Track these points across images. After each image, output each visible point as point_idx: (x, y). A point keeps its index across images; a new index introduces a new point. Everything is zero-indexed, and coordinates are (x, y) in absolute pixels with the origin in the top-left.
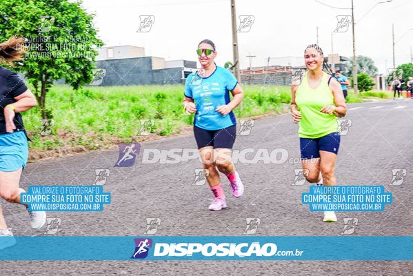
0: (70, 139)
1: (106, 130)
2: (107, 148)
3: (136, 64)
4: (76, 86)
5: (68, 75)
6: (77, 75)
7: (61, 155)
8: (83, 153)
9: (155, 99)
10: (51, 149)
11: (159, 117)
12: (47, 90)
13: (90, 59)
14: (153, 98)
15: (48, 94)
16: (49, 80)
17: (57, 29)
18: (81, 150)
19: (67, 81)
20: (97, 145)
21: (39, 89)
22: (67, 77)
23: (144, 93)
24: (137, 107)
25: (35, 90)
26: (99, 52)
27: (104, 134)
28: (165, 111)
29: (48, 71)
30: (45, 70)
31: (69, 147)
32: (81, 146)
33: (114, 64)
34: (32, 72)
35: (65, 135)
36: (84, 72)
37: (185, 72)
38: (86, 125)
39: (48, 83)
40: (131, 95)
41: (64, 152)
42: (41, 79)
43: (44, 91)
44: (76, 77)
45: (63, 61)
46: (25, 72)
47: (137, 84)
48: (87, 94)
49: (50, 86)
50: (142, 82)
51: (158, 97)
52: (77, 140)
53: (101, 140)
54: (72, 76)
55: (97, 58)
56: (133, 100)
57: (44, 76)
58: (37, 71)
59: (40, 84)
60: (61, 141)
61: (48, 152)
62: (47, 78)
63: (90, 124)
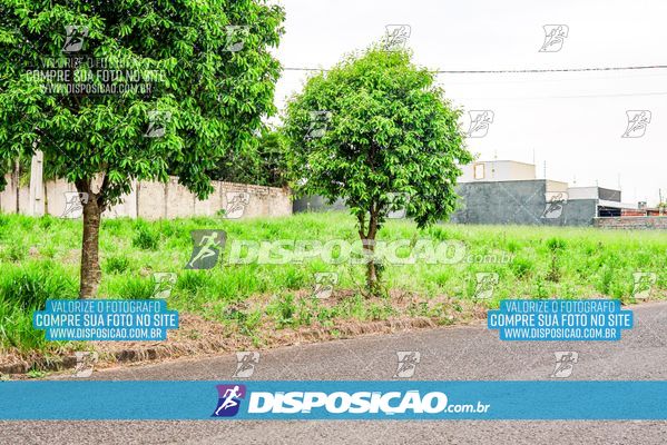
0: (408, 304)
1: (465, 294)
2: (466, 324)
3: (521, 191)
4: (422, 222)
5: (412, 205)
6: (426, 206)
7: (393, 330)
8: (428, 330)
9: (547, 248)
10: (379, 320)
11: (553, 278)
12: (379, 227)
13: (449, 181)
14: (544, 246)
15: (379, 233)
16: (381, 211)
17: (399, 131)
18: (426, 324)
19: (410, 214)
20: (451, 318)
21: (367, 224)
22: (409, 208)
23: (530, 238)
24: (519, 260)
25: (359, 224)
26: (463, 171)
27: (462, 302)
28: (563, 269)
29: (382, 197)
30: (378, 196)
31: (407, 318)
32: (424, 318)
33: (485, 189)
34: (358, 198)
35: (401, 298)
36: (437, 201)
37: (599, 207)
38: (434, 285)
39: (382, 215)
40: (509, 240)
41: (398, 325)
42: (370, 209)
43: (374, 228)
44: (424, 208)
45: (406, 182)
46: (347, 197)
47: (519, 223)
48: (438, 235)
49: (383, 221)
50: (527, 221)
51: (553, 246)
52: (420, 307)
53: (458, 309)
54: (417, 207)
55: (459, 180)
56: (512, 249)
57: (375, 205)
58: (364, 196)
59: (368, 216)
60: (395, 307)
61: (373, 323)
62: (380, 207)
63: (441, 283)
